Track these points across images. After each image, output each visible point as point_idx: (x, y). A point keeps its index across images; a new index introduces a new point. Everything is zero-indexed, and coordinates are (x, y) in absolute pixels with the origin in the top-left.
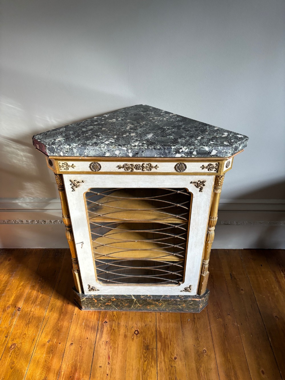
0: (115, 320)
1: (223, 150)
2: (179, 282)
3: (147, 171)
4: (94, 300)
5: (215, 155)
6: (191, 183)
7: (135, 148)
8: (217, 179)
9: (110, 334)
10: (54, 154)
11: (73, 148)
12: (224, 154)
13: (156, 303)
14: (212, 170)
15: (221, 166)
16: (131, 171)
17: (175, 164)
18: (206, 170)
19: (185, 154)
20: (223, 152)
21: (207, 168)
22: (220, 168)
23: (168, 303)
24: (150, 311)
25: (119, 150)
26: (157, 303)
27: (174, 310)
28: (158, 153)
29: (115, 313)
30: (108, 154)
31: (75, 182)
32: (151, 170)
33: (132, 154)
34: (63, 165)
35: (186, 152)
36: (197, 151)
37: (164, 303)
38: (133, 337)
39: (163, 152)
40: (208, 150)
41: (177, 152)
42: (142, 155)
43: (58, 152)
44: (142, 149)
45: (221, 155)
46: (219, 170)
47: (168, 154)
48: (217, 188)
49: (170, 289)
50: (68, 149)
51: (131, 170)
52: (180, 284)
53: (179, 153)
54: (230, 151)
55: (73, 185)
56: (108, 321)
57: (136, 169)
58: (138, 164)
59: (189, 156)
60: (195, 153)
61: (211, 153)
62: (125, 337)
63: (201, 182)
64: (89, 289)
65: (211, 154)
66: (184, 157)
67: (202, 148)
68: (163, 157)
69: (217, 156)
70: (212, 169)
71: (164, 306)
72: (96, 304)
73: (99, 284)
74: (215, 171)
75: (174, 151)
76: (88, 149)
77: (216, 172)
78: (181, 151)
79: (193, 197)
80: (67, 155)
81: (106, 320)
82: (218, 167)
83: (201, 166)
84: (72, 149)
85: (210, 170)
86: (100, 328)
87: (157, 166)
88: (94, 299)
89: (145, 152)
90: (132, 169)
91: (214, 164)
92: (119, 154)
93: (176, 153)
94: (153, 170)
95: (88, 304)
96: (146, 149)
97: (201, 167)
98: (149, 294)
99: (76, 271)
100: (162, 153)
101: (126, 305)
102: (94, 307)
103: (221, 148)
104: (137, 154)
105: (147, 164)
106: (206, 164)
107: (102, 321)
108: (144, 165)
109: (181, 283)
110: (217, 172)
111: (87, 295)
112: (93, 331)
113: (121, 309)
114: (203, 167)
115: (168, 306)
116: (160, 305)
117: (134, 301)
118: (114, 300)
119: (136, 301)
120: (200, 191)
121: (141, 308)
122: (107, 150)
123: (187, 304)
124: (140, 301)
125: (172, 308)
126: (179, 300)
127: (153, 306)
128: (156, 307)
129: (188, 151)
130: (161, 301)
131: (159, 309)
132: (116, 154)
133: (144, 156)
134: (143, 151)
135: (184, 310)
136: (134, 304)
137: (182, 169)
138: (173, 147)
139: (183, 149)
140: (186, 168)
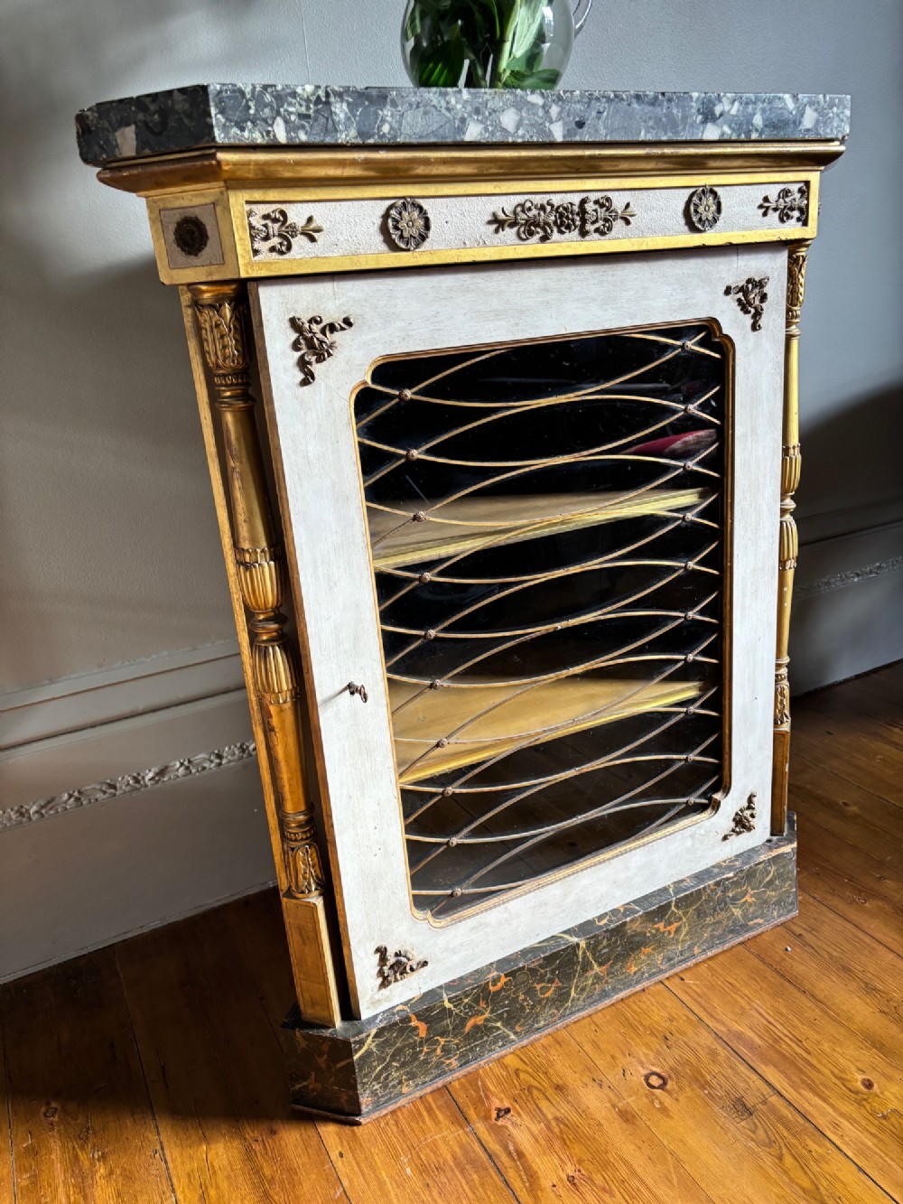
0: (536, 1084)
2: (710, 799)
3: (596, 237)
4: (416, 1028)
5: (811, 129)
6: (728, 291)
7: (572, 98)
8: (794, 275)
9: (557, 1144)
10: (246, 134)
11: (332, 99)
12: (835, 125)
13: (658, 930)
14: (792, 218)
15: (816, 196)
16: (544, 239)
17: (685, 194)
18: (773, 220)
19: (730, 127)
20: (831, 115)
21: (775, 209)
22: (812, 204)
23: (697, 909)
24: (639, 987)
25: (519, 105)
26: (661, 925)
27: (719, 938)
28: (651, 122)
29: (512, 1061)
30: (473, 133)
31: (316, 328)
32: (609, 229)
33: (561, 129)
34: (269, 222)
35: (733, 116)
36: (764, 111)
37: (685, 913)
38: (657, 1106)
39: (666, 116)
40: (794, 110)
41: (709, 116)
42: (596, 131)
43: (265, 120)
44: (598, 100)
45: (828, 131)
46: (810, 212)
47: (681, 127)
48: (792, 317)
49: (689, 843)
50: (308, 100)
51: (541, 233)
52: (716, 806)
53: (714, 119)
55: (303, 347)
56: (507, 1105)
57: (560, 231)
58: (565, 202)
59: (743, 137)
60: (758, 120)
61: (800, 121)
62: (627, 1120)
63: (755, 285)
64: (381, 973)
65: (801, 127)
67: (777, 101)
69: (815, 134)
70: (790, 213)
71: (684, 933)
72: (425, 1049)
73: (424, 925)
74: (799, 220)
75: (698, 111)
76: (394, 104)
77: (800, 224)
78: (718, 110)
79: (736, 355)
80: (303, 137)
81: (496, 1103)
83: (761, 201)
84: (328, 103)
85: (785, 219)
86: (494, 1146)
87: (629, 212)
88: (414, 1023)
89: (607, 117)
90: (546, 229)
91: (794, 189)
92: (518, 128)
93: (705, 121)
94: (617, 231)
95: (385, 1069)
97: (759, 206)
98: (619, 899)
99: (313, 887)
100: (664, 119)
101: (548, 994)
102: (412, 1076)
103: (825, 101)
104: (580, 125)
105: (595, 202)
106: (773, 192)
107: (486, 1118)
109: (717, 796)
110: (806, 224)
111: (375, 1017)
112: (475, 1177)
113: (530, 1031)
114: (765, 206)
115: (700, 926)
116: (671, 936)
117: (577, 956)
118: (499, 985)
119: (584, 953)
120: (755, 327)
121: (607, 982)
122: (469, 108)
123: (758, 889)
124: (601, 947)
125: (711, 931)
126: (731, 875)
127: (648, 950)
128: (659, 953)
129: (738, 111)
130: (673, 908)
131: (670, 959)
132: (504, 130)
133: (603, 135)
134: (601, 110)
135: (751, 923)
136: (580, 976)
137: (710, 218)
138: (695, 95)
139: (725, 104)
140: (719, 211)
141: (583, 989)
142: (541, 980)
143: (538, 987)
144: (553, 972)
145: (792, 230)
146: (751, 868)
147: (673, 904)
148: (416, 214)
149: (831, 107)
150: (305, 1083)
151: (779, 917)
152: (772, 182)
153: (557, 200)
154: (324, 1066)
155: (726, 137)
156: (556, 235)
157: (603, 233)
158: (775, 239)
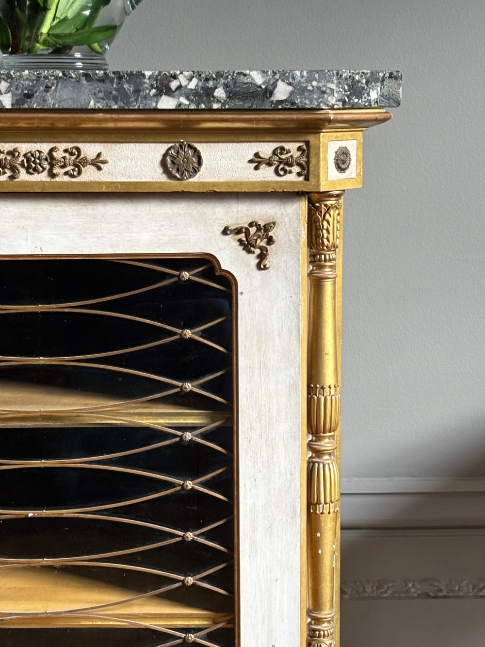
1: (311, 81)
3: (67, 179)
5: (286, 101)
6: (225, 232)
7: (21, 76)
8: (316, 221)
12: (315, 96)
14: (290, 172)
15: (318, 155)
16: (12, 177)
17: (162, 148)
18: (267, 174)
19: (188, 98)
20: (310, 88)
21: (269, 164)
22: (313, 161)
28: (101, 95)
32: (79, 173)
33: (10, 99)
35: (192, 90)
36: (226, 86)
39: (117, 90)
40: (263, 84)
41: (163, 87)
42: (44, 101)
44: (46, 77)
45: (307, 102)
46: (312, 169)
47: (133, 99)
48: (320, 260)
51: (9, 173)
53: (169, 92)
54: (333, 86)
57: (28, 172)
58: (33, 150)
59: (203, 106)
60: (220, 93)
61: (271, 93)
63: (259, 228)
65: (272, 99)
66: (188, 111)
67: (242, 77)
68: (116, 107)
69: (293, 103)
70: (288, 168)
74: (299, 174)
75: (152, 86)
77: (301, 179)
78: (174, 85)
79: (239, 291)
82: (308, 157)
83: (251, 157)
85: (282, 173)
87: (102, 159)
89: (56, 90)
90: (13, 169)
91: (293, 147)
93: (159, 95)
94: (89, 175)
96: (57, 78)
97: (251, 161)
100: (114, 92)
103: (302, 76)
104: (29, 96)
105: (66, 151)
106: (266, 149)
108: (55, 154)
110: (307, 179)
114: (257, 161)
120: (261, 267)
129: (197, 85)
133: (51, 104)
134: (50, 85)
137: (189, 168)
138: (148, 73)
139: (182, 80)
140: (200, 162)
149: (310, 80)
152: (264, 141)
153: (26, 148)
155: (183, 107)
156: (23, 174)
157: (72, 176)
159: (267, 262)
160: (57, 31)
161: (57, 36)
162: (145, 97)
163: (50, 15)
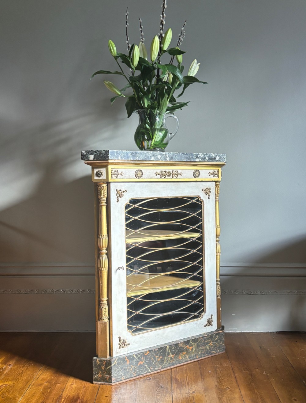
2: (200, 315)
6: (202, 190)
10: (114, 158)
13: (187, 347)
15: (220, 172)
16: (165, 178)
17: (193, 171)
18: (212, 177)
19: (201, 159)
21: (212, 174)
23: (197, 344)
24: (182, 364)
25: (161, 154)
28: (186, 158)
30: (153, 159)
31: (120, 192)
33: (169, 159)
34: (115, 172)
35: (202, 157)
36: (208, 156)
37: (194, 344)
39: (189, 157)
40: (214, 156)
41: (197, 157)
42: (175, 159)
45: (222, 160)
46: (219, 176)
47: (191, 159)
48: (216, 197)
49: (195, 326)
50: (125, 153)
51: (164, 176)
52: (202, 317)
55: (118, 195)
59: (204, 161)
60: (207, 158)
63: (208, 189)
64: (119, 344)
65: (216, 159)
67: (211, 155)
69: (219, 161)
70: (215, 175)
71: (194, 350)
72: (128, 368)
73: (130, 333)
74: (217, 177)
75: (195, 156)
78: (199, 156)
79: (204, 204)
80: (123, 159)
82: (218, 173)
88: (126, 359)
89: (177, 157)
91: (216, 171)
92: (161, 158)
93: (196, 158)
94: (179, 177)
96: (177, 154)
102: (125, 375)
104: (172, 158)
105: (175, 171)
106: (211, 171)
109: (203, 314)
111: (117, 357)
113: (154, 370)
114: (210, 174)
115: (198, 349)
116: (191, 350)
117: (166, 350)
118: (147, 354)
119: (168, 350)
120: (209, 198)
121: (174, 360)
122: (152, 155)
123: (213, 342)
124: (172, 349)
125: (201, 352)
126: (206, 336)
127: (184, 353)
128: (188, 355)
130: (191, 342)
131: (190, 358)
132: (158, 159)
133: (176, 160)
135: (212, 352)
136: (167, 357)
137: (198, 175)
138: (194, 153)
139: (200, 155)
140: (200, 174)
141: (168, 361)
142: (157, 355)
143: (157, 357)
144: (160, 353)
145: (216, 179)
146: (211, 335)
147: (191, 340)
148: (140, 172)
149: (222, 156)
150: (98, 375)
151: (220, 352)
152: (211, 169)
153: (167, 171)
154: (103, 369)
155: (200, 161)
156: (167, 177)
157: (176, 177)
158: (212, 180)
159: (210, 197)
160: (155, 144)
161: (155, 145)
162: (194, 159)
163: (154, 140)
